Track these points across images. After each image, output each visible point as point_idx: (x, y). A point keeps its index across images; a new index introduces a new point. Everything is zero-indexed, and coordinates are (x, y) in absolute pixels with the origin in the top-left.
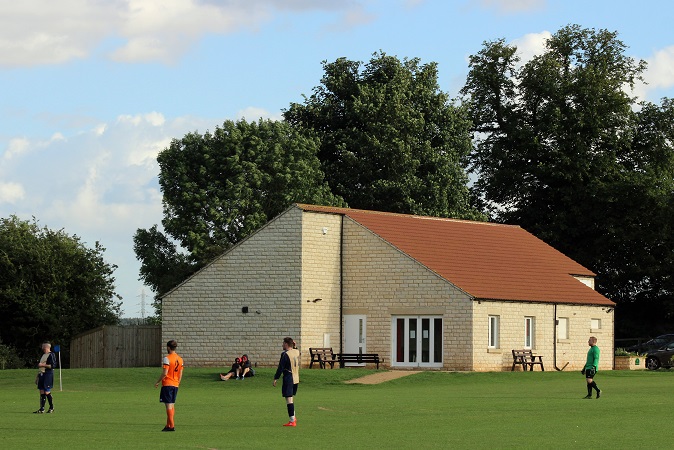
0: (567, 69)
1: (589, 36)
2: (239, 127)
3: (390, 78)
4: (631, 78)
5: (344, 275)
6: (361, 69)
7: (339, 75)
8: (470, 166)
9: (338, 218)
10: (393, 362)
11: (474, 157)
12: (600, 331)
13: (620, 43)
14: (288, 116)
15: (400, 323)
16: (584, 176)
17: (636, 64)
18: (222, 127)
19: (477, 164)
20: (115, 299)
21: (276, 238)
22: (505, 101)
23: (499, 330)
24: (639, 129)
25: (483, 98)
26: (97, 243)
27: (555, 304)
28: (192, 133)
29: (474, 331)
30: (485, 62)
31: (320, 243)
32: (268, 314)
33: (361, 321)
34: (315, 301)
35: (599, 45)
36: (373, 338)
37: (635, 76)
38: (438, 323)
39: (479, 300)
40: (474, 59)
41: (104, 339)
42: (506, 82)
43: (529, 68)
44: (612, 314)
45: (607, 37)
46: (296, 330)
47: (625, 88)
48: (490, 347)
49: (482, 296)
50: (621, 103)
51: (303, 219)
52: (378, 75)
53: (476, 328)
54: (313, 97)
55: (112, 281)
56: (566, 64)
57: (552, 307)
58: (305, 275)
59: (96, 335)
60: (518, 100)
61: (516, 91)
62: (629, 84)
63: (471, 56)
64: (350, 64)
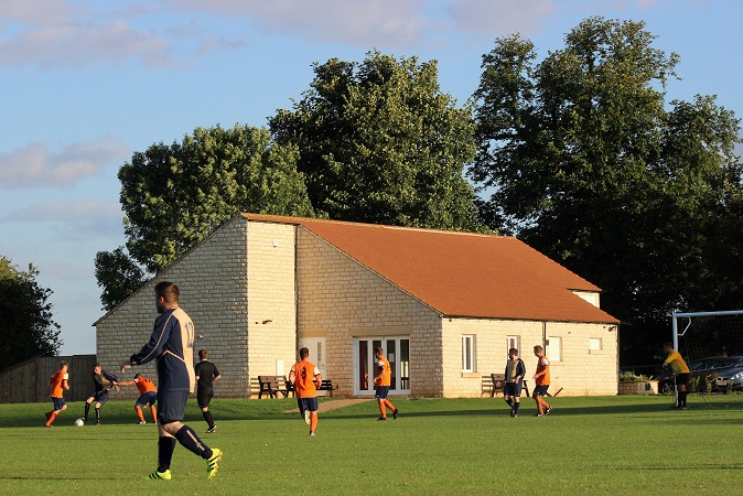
0: (591, 67)
1: (613, 29)
2: (212, 135)
3: (387, 79)
4: (662, 74)
5: (300, 293)
6: (356, 70)
7: (332, 77)
8: (488, 179)
9: (292, 228)
10: (356, 390)
11: (492, 167)
12: (602, 352)
13: (647, 34)
14: (274, 125)
15: (363, 345)
16: (608, 184)
17: (668, 57)
18: (191, 135)
19: (496, 175)
20: (52, 327)
21: (219, 253)
22: (522, 104)
23: (475, 351)
24: (673, 132)
25: (498, 102)
26: (30, 265)
27: (544, 321)
28: (157, 144)
29: (444, 353)
30: (499, 62)
31: (270, 257)
32: (212, 339)
33: (319, 345)
34: (265, 322)
35: (625, 38)
36: (334, 364)
37: (667, 71)
38: (405, 344)
39: (451, 317)
40: (487, 59)
41: (36, 372)
42: (523, 83)
43: (546, 67)
44: (615, 332)
45: (632, 29)
46: (244, 355)
47: (654, 85)
48: (465, 370)
49: (454, 313)
50: (647, 102)
51: (248, 229)
52: (373, 77)
53: (445, 348)
54: (302, 102)
55: (48, 308)
56: (590, 61)
57: (540, 324)
58: (251, 294)
59: (27, 368)
60: (536, 103)
61: (533, 92)
62: (660, 80)
63: (484, 56)
64: (343, 65)
